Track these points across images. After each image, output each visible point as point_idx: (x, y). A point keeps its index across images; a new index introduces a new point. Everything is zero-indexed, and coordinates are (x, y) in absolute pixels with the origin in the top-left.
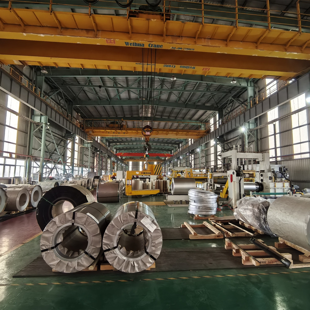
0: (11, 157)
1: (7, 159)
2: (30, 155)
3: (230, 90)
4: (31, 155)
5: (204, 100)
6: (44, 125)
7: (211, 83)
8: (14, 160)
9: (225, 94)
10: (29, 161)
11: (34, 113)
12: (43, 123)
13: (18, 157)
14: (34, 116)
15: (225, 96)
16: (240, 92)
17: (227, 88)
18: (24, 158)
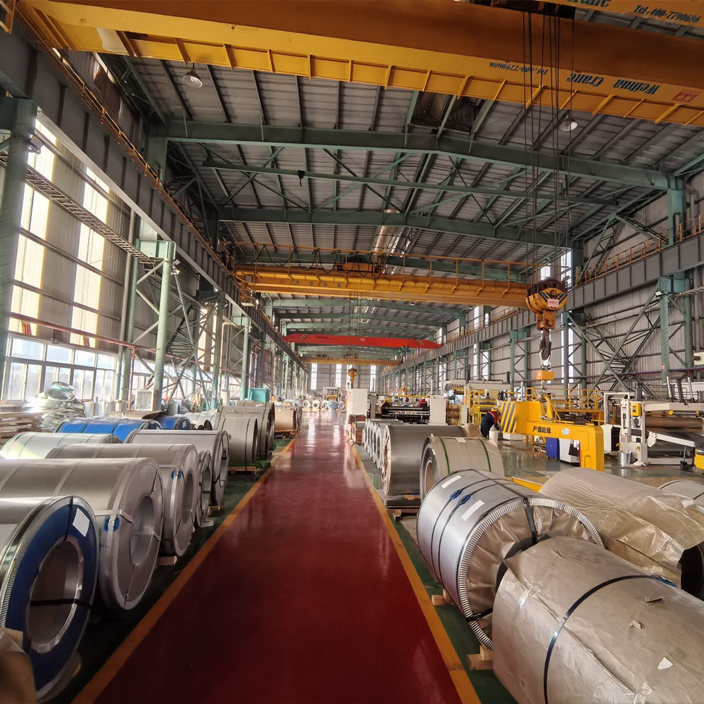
0: (86, 347)
1: (79, 353)
2: (129, 342)
3: (616, 195)
4: (132, 341)
5: (541, 220)
6: (166, 266)
7: (577, 175)
8: (92, 355)
9: (600, 206)
10: (126, 359)
11: (141, 235)
12: (163, 260)
13: (102, 347)
14: (140, 241)
15: (599, 211)
16: (639, 203)
17: (610, 192)
18: (114, 350)
